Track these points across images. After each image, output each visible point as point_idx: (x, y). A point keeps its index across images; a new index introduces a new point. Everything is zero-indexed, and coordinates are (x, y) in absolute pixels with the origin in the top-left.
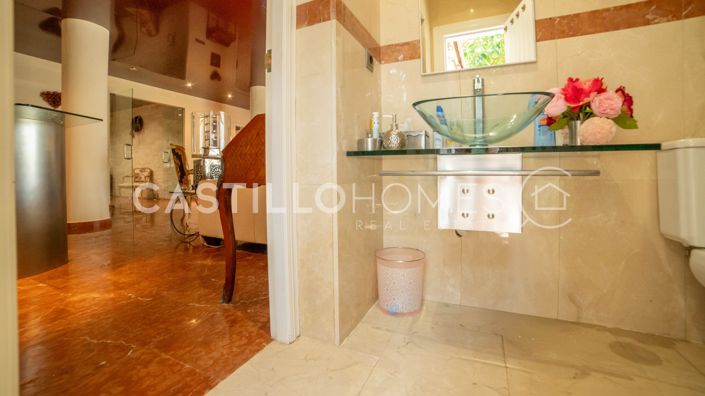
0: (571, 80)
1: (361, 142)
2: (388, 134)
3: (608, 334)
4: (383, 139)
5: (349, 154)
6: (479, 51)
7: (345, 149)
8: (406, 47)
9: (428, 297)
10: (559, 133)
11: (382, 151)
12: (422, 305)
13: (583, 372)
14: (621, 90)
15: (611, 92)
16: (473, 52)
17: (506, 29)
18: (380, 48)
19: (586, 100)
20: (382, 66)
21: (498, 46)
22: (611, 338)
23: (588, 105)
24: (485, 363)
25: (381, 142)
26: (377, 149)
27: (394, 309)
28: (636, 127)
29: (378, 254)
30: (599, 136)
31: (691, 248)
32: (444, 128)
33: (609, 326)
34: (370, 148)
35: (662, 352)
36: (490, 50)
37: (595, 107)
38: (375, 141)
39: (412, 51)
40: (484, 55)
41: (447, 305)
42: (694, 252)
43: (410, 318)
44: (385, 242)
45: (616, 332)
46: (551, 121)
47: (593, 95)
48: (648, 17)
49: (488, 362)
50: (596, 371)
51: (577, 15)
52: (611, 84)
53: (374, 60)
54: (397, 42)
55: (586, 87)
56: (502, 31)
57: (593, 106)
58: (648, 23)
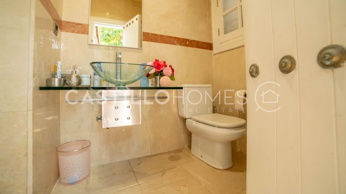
0: (156, 60)
1: (48, 81)
2: (70, 76)
3: (167, 154)
4: (65, 78)
5: (41, 88)
6: (106, 32)
7: (39, 85)
8: (80, 26)
9: (92, 165)
10: (150, 80)
11: (65, 86)
12: (90, 171)
13: (164, 172)
14: (170, 66)
15: (168, 67)
16: (103, 31)
17: (124, 28)
18: (62, 21)
19: (162, 69)
20: (62, 33)
21: (115, 32)
22: (167, 156)
23: (162, 71)
24: (130, 187)
25: (65, 81)
26: (62, 85)
27: (73, 180)
28: (174, 80)
29: (58, 150)
30: (166, 83)
31: (186, 119)
32: (102, 74)
33: (167, 151)
34: (57, 85)
35: (180, 154)
36: (111, 33)
37: (164, 72)
38: (60, 80)
39: (83, 29)
40: (108, 35)
41: (103, 166)
42: (187, 120)
43: (84, 182)
44: (61, 141)
45: (169, 153)
46: (148, 75)
47: (164, 67)
48: (175, 42)
49: (131, 186)
50: (167, 170)
51: (157, 35)
52: (168, 64)
53: (58, 28)
54: (74, 22)
55: (162, 64)
56: (123, 28)
57: (164, 71)
58: (175, 44)
